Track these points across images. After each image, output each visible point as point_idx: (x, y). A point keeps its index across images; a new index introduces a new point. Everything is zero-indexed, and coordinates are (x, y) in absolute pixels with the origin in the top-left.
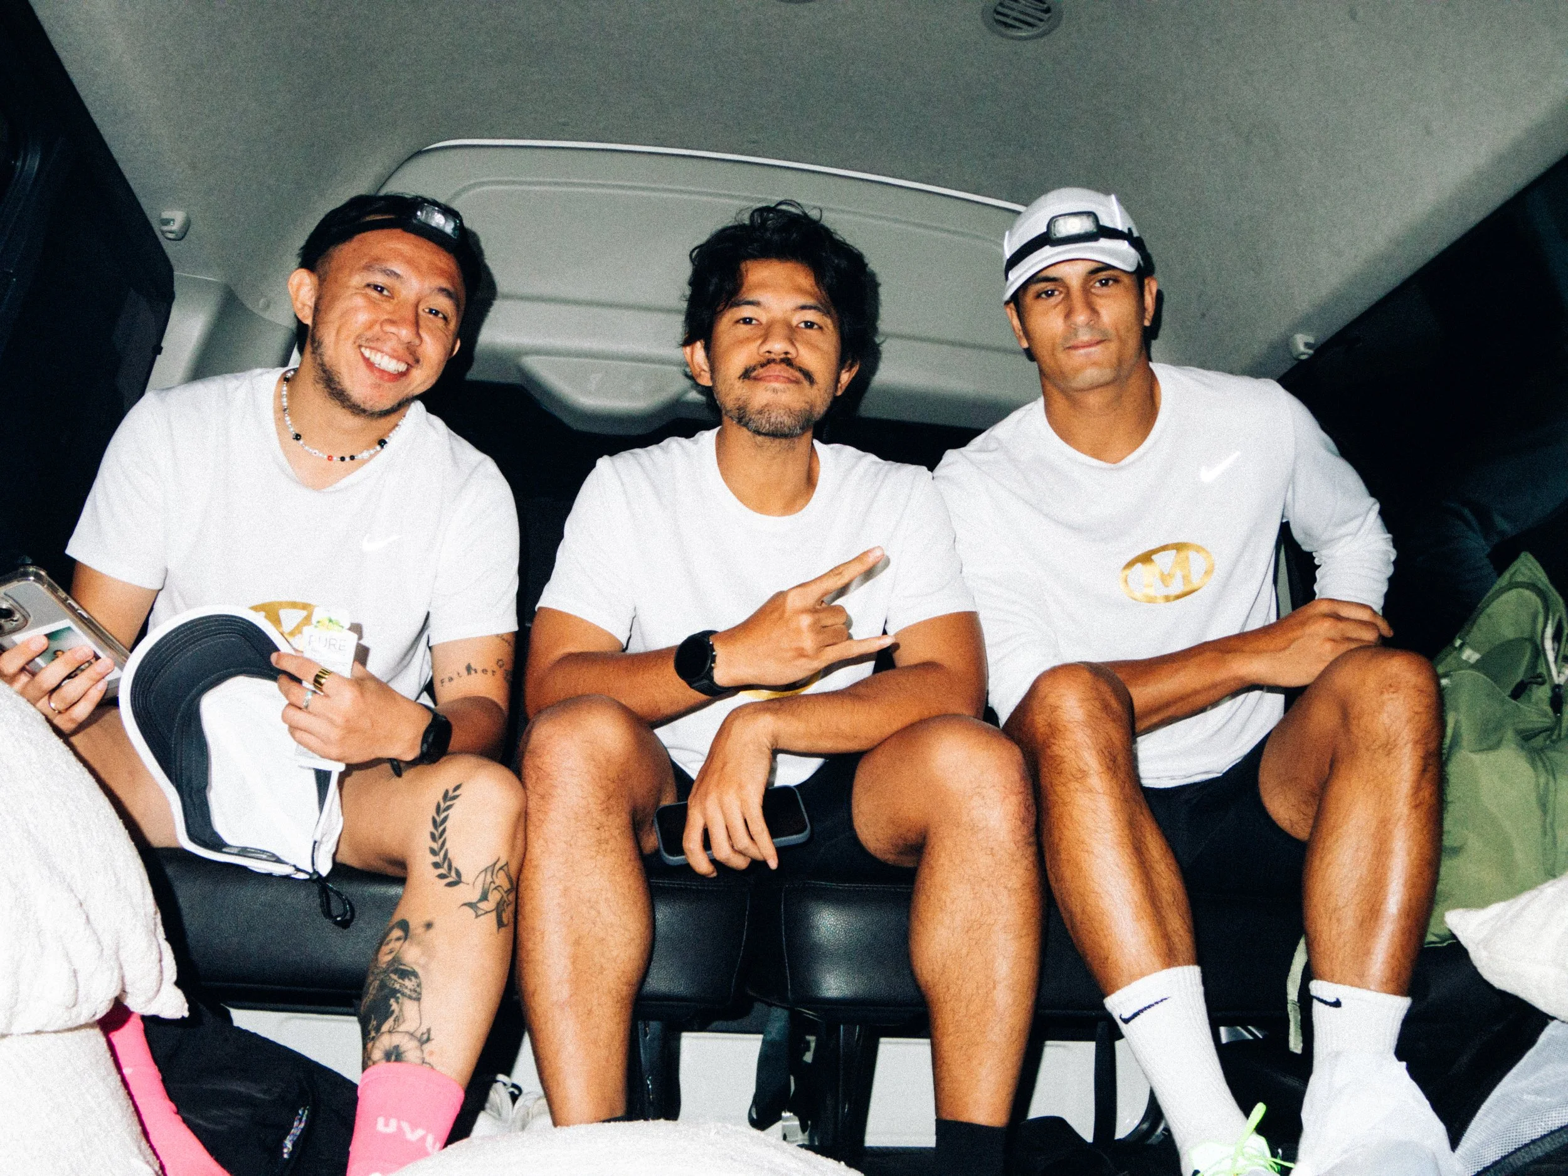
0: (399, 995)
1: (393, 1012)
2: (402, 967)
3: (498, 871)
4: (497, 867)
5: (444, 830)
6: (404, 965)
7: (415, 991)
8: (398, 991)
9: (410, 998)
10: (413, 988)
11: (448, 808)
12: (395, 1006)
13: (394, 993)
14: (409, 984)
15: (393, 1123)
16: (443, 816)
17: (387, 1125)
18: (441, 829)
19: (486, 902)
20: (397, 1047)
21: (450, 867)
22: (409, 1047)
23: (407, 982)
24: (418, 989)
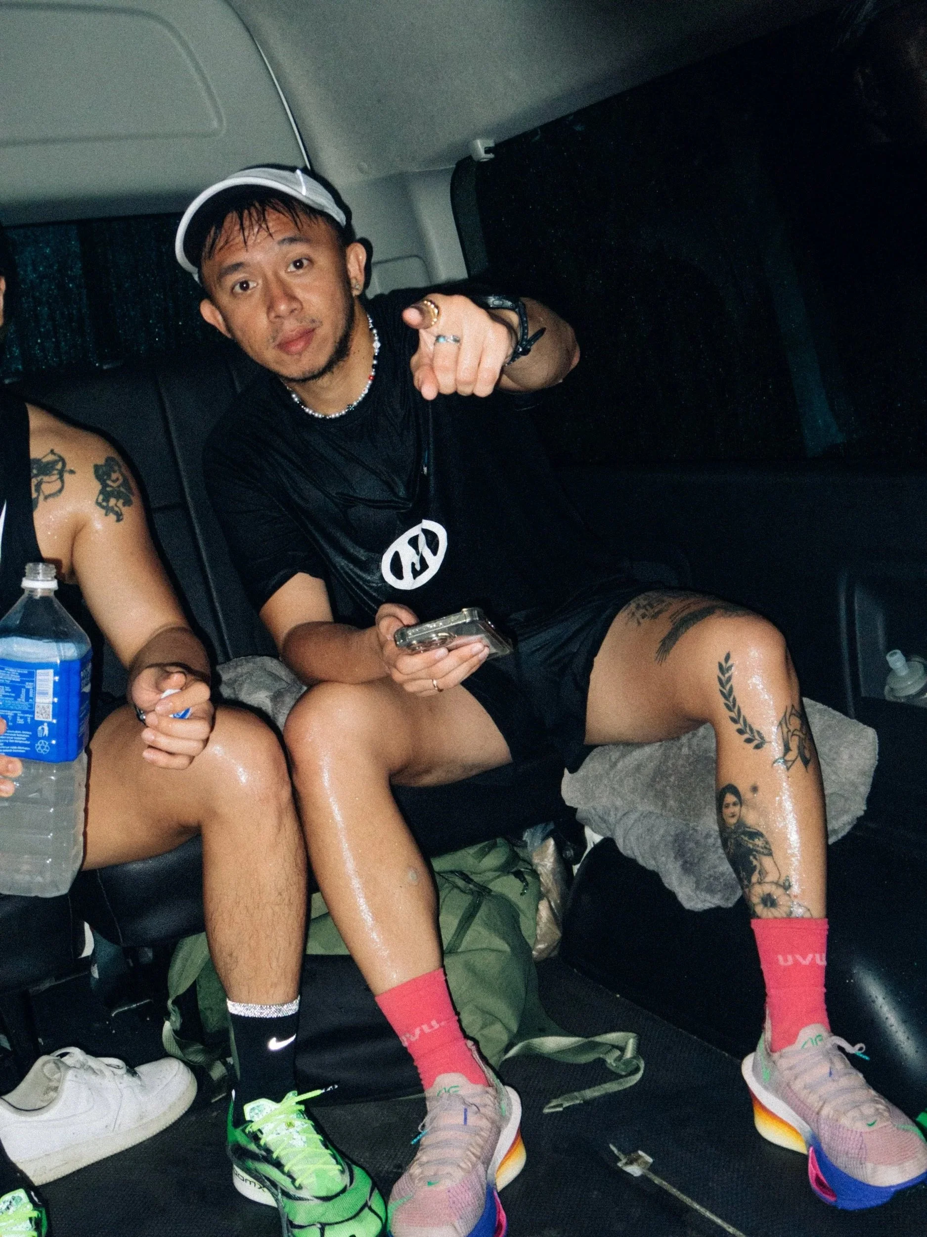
0: (754, 853)
1: (755, 866)
2: (748, 830)
3: (789, 718)
4: (788, 716)
5: (734, 700)
6: (750, 828)
7: (766, 848)
8: (753, 850)
9: (763, 854)
10: (763, 845)
11: (729, 679)
12: (755, 863)
13: (750, 851)
14: (759, 842)
15: (790, 958)
16: (728, 687)
17: (786, 960)
18: (731, 699)
19: (790, 753)
20: (769, 895)
21: (751, 730)
22: (777, 893)
23: (757, 841)
24: (768, 846)
